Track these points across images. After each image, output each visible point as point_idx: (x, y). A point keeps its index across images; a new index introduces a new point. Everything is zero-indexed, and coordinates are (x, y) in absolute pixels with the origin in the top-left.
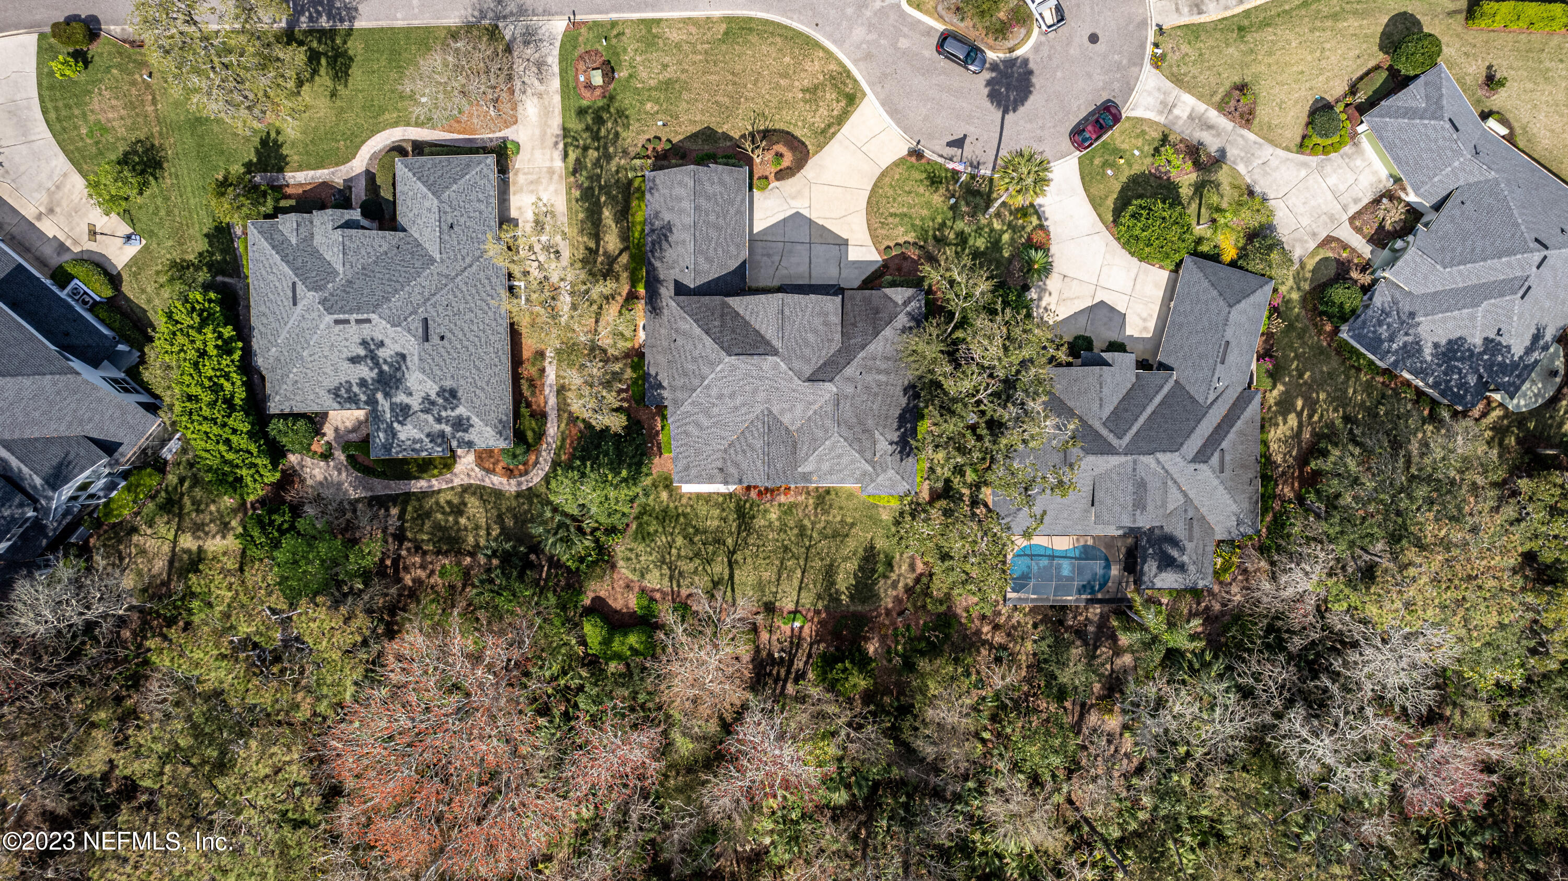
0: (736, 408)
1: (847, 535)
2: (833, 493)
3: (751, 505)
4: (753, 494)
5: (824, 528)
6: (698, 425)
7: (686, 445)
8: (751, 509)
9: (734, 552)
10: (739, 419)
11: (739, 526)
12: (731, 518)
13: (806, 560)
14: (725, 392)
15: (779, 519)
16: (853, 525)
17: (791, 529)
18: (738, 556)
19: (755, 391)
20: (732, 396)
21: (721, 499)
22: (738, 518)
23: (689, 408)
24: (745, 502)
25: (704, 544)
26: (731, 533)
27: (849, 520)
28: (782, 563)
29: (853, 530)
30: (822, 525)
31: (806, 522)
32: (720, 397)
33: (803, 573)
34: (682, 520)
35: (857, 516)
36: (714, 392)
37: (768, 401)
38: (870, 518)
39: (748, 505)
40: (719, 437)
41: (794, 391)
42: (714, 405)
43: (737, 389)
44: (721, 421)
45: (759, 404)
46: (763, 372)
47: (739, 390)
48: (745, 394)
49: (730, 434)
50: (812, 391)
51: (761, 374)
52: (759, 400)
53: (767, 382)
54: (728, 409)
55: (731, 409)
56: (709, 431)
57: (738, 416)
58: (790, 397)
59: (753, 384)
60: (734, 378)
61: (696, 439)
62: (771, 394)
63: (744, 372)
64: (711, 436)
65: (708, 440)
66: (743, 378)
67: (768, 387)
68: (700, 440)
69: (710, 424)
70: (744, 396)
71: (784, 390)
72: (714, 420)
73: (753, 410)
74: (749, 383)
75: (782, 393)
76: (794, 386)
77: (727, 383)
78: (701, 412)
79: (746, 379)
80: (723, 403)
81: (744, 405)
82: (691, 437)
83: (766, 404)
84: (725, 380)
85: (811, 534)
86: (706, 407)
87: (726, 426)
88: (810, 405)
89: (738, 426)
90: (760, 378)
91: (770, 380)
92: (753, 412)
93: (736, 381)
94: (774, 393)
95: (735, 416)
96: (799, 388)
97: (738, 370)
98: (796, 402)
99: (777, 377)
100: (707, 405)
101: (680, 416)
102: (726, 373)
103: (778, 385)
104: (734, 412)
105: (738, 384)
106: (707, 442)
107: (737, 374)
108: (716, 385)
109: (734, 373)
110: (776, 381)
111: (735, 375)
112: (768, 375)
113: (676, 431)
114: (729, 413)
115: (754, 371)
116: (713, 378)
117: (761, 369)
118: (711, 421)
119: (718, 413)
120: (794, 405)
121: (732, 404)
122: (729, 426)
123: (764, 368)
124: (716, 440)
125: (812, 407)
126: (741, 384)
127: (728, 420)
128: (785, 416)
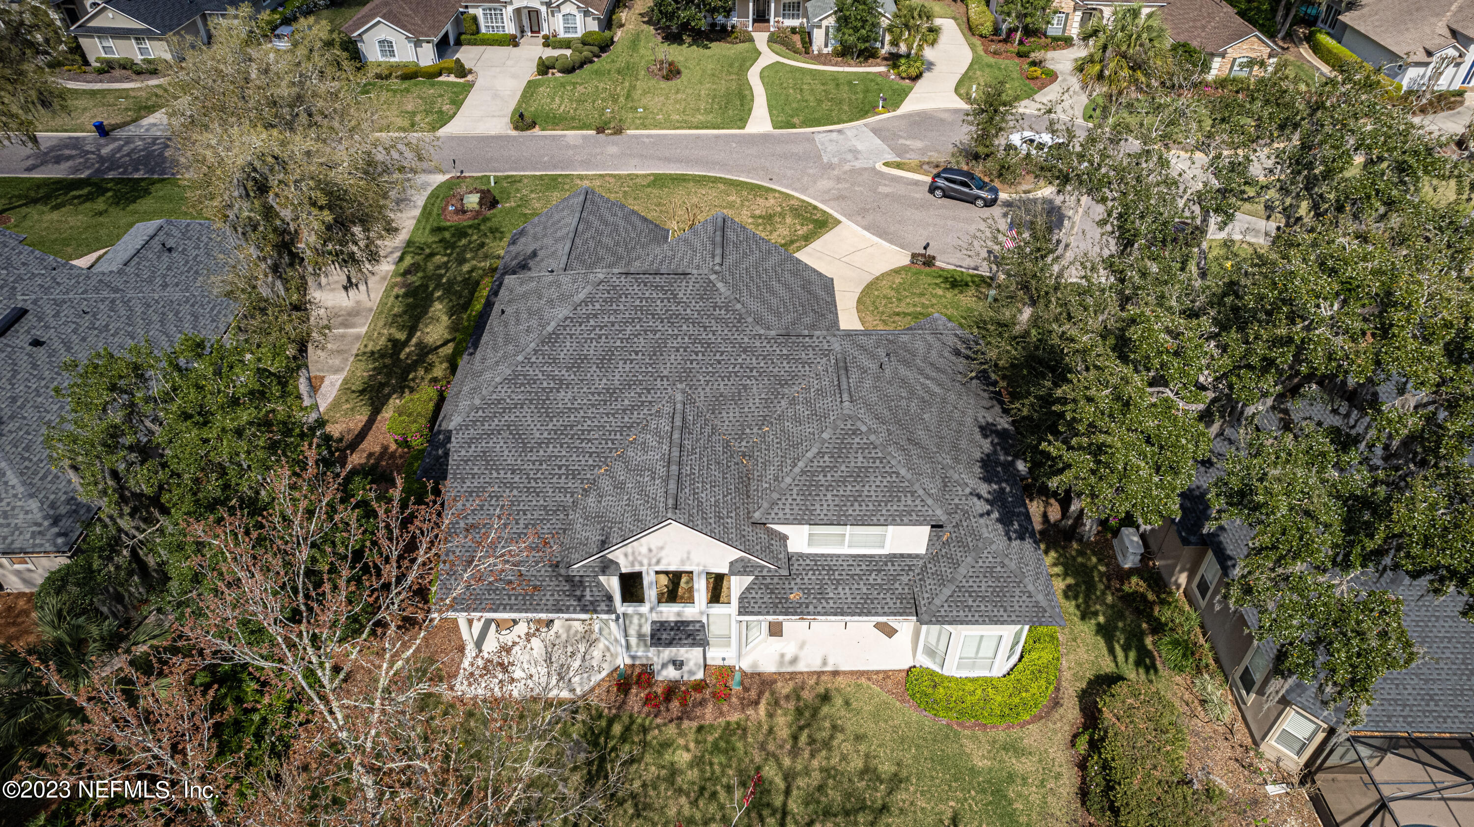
0: (611, 393)
1: (884, 808)
2: (839, 701)
3: (627, 729)
4: (636, 699)
5: (821, 788)
6: (519, 437)
8: (625, 739)
10: (615, 422)
12: (569, 760)
14: (592, 350)
15: (698, 762)
16: (896, 781)
17: (729, 789)
19: (658, 350)
20: (605, 361)
21: (549, 714)
22: (588, 763)
23: (503, 392)
24: (612, 722)
27: (886, 768)
29: (901, 796)
30: (816, 778)
31: (771, 773)
32: (578, 363)
35: (908, 758)
36: (566, 350)
37: (686, 375)
38: (942, 761)
39: (617, 729)
40: (563, 471)
41: (745, 351)
42: (562, 384)
43: (618, 343)
44: (572, 426)
45: (665, 382)
46: (679, 303)
47: (622, 348)
48: (634, 356)
49: (591, 462)
50: (785, 352)
51: (673, 308)
52: (666, 373)
53: (685, 327)
54: (593, 394)
55: (599, 394)
56: (541, 453)
57: (613, 415)
58: (735, 365)
59: (655, 332)
60: (612, 318)
61: (509, 475)
62: (694, 357)
63: (637, 303)
64: (544, 466)
65: (535, 480)
66: (633, 319)
67: (686, 340)
68: (517, 479)
69: (545, 435)
70: (632, 361)
71: (723, 349)
72: (558, 423)
73: (650, 399)
74: (645, 331)
75: (718, 357)
76: (746, 340)
77: (597, 331)
78: (531, 401)
79: (640, 319)
80: (582, 381)
81: (630, 386)
82: (497, 470)
83: (681, 383)
84: (592, 322)
85: (785, 804)
86: (543, 389)
87: (583, 440)
88: (782, 386)
89: (613, 441)
90: (671, 319)
91: (693, 323)
92: (650, 402)
93: (617, 327)
94: (700, 356)
95: (607, 414)
96: (758, 344)
97: (624, 299)
98: (749, 377)
99: (709, 316)
100: (545, 385)
101: (480, 413)
102: (598, 306)
103: (710, 336)
104: (605, 401)
105: (620, 331)
106: (533, 484)
107: (622, 307)
108: (571, 336)
109: (614, 307)
110: (705, 328)
111: (615, 311)
112: (688, 311)
113: (463, 453)
114: (593, 405)
115: (658, 302)
116: (566, 318)
117: (675, 296)
118: (550, 427)
119: (569, 405)
120: (745, 387)
121: (604, 381)
122: (589, 440)
123: (681, 295)
124: (555, 480)
125: (787, 391)
126: (628, 332)
127: (589, 423)
128: (724, 414)
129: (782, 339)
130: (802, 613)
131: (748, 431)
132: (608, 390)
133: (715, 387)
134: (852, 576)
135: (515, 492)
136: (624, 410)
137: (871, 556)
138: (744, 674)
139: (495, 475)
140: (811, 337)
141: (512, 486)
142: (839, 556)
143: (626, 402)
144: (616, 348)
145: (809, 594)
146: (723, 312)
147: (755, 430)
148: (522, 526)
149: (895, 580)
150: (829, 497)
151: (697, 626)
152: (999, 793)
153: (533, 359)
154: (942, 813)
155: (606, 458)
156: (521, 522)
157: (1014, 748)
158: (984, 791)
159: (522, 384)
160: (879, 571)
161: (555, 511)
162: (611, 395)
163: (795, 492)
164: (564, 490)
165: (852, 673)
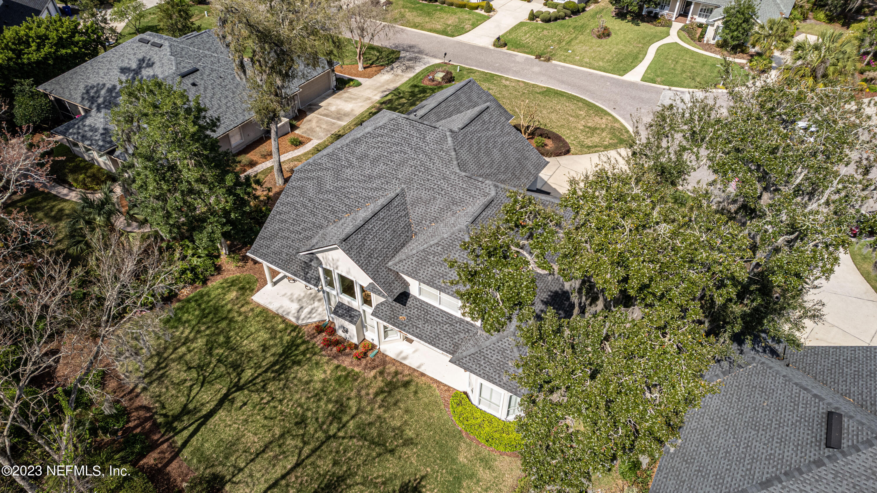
1: (392, 451)
2: (412, 388)
3: (307, 350)
4: (321, 338)
5: (370, 424)
6: (320, 185)
7: (293, 204)
8: (304, 353)
9: (240, 388)
10: (364, 193)
11: (274, 364)
12: (273, 350)
13: (314, 451)
15: (325, 381)
16: (408, 442)
17: (329, 401)
18: (240, 397)
19: (402, 163)
20: (375, 161)
21: (282, 326)
22: (281, 355)
23: (325, 160)
24: (304, 342)
25: (219, 361)
26: (258, 366)
27: (410, 433)
28: (282, 436)
29: (407, 451)
30: (371, 419)
31: (353, 404)
32: (363, 157)
33: (297, 465)
34: (223, 324)
35: (425, 435)
36: (360, 150)
37: (409, 181)
38: (442, 446)
39: (302, 348)
40: (330, 209)
41: (444, 179)
42: (351, 165)
43: (385, 154)
44: (345, 188)
45: (397, 182)
46: (424, 142)
47: (386, 156)
48: (389, 163)
49: (344, 209)
50: (464, 186)
51: (421, 144)
52: (400, 177)
53: (421, 156)
54: (362, 175)
55: (364, 176)
56: (326, 196)
57: (365, 189)
58: (436, 184)
59: (405, 153)
60: (389, 140)
61: (307, 202)
62: (418, 173)
63: (405, 136)
64: (323, 203)
65: (317, 208)
66: (399, 143)
67: (418, 163)
68: (309, 205)
69: (331, 188)
70: (387, 165)
71: (434, 174)
72: (339, 184)
73: (386, 187)
74: (401, 151)
75: (429, 177)
76: (448, 173)
77: (379, 144)
78: (334, 169)
79: (402, 144)
80: (360, 167)
81: (380, 177)
82: (304, 197)
83: (405, 184)
84: (379, 139)
85: (348, 422)
86: (342, 165)
87: (346, 197)
88: (453, 204)
89: (359, 202)
90: (417, 149)
91: (426, 155)
92: (385, 189)
93: (389, 145)
94: (421, 174)
95: (363, 188)
96: (452, 177)
97: (399, 132)
98: (439, 194)
99: (436, 154)
100: (343, 163)
101: (310, 167)
102: (386, 132)
103: (431, 165)
104: (365, 181)
105: (390, 147)
106: (315, 210)
107: (396, 136)
108: (367, 142)
109: (393, 134)
110: (431, 159)
111: (392, 136)
112: (427, 148)
113: (294, 183)
114: (359, 181)
115: (415, 139)
116: (369, 133)
117: (425, 137)
118: (335, 185)
119: (348, 177)
120: (435, 198)
121: (370, 171)
122: (349, 198)
123: (427, 138)
124: (324, 212)
125: (454, 208)
126: (393, 149)
127: (353, 189)
128: (417, 209)
129: (466, 179)
130: (401, 328)
131: (424, 222)
132: (369, 175)
133: (420, 192)
134: (436, 321)
135: (306, 211)
136: (371, 189)
137: (451, 315)
138: (379, 352)
139: (301, 199)
140: (482, 183)
141: (305, 207)
142: (434, 307)
143: (374, 185)
144: (383, 155)
145: (410, 320)
146: (444, 154)
147: (427, 223)
148: (300, 228)
149: (457, 334)
150: (430, 269)
151: (357, 313)
152: (458, 480)
153: (344, 149)
154: (419, 471)
155: (352, 210)
156: (301, 226)
157: (486, 463)
158: (451, 474)
159: (334, 159)
160: (451, 325)
161: (317, 227)
162: (370, 179)
163: (414, 259)
164: (326, 218)
165: (432, 379)
